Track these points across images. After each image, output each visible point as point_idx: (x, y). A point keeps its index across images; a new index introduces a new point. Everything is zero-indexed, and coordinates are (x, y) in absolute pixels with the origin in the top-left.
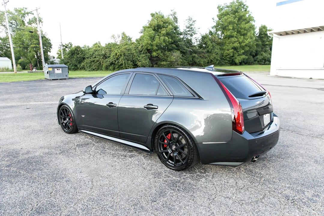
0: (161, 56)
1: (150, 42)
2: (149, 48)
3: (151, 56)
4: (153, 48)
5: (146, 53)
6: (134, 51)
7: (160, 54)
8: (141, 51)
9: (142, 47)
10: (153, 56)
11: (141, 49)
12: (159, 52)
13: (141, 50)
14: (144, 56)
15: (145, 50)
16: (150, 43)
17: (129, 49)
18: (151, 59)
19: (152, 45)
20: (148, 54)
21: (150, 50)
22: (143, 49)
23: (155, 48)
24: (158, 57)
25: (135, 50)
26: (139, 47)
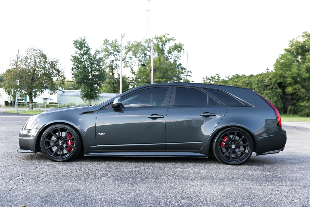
0: (301, 92)
1: (280, 72)
2: (279, 81)
3: (284, 92)
4: (287, 81)
5: (276, 88)
6: (256, 85)
7: (299, 90)
8: (269, 86)
9: (270, 79)
10: (287, 93)
11: (268, 82)
12: (298, 86)
13: (268, 84)
14: (269, 93)
15: (274, 84)
16: (281, 74)
17: (249, 83)
18: (284, 96)
19: (284, 77)
20: (279, 90)
21: (283, 84)
22: (271, 83)
23: (289, 80)
24: (297, 94)
25: (258, 84)
26: (267, 79)
